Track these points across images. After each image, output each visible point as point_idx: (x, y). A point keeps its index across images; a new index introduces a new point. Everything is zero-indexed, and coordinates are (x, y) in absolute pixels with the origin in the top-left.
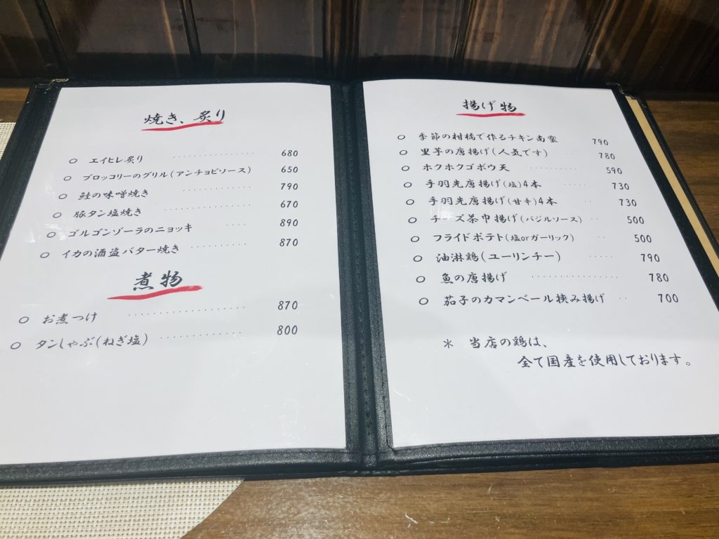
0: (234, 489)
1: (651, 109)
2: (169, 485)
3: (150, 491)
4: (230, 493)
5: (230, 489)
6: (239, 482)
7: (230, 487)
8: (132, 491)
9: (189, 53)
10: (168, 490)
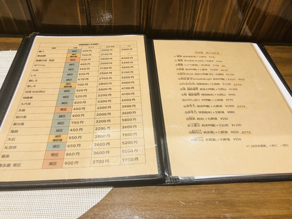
0: (110, 191)
1: (266, 49)
2: (83, 189)
3: (75, 191)
4: (108, 192)
5: (108, 191)
6: (112, 188)
7: (108, 190)
8: (68, 192)
9: (86, 24)
10: (82, 191)
